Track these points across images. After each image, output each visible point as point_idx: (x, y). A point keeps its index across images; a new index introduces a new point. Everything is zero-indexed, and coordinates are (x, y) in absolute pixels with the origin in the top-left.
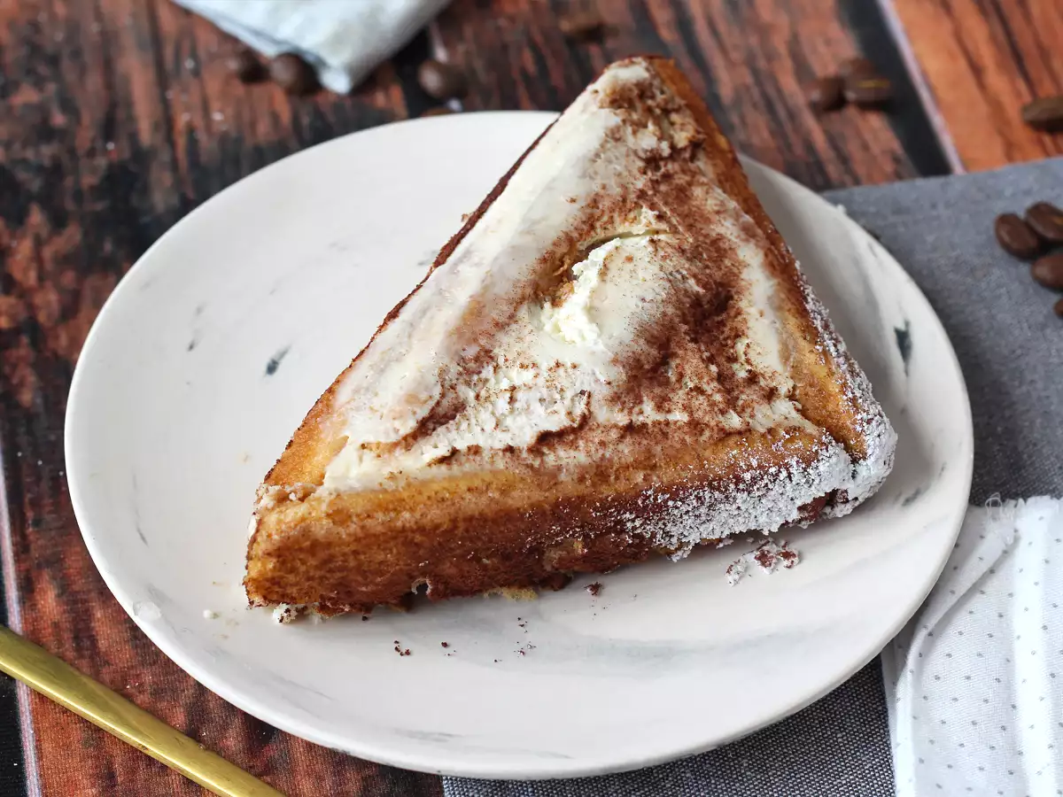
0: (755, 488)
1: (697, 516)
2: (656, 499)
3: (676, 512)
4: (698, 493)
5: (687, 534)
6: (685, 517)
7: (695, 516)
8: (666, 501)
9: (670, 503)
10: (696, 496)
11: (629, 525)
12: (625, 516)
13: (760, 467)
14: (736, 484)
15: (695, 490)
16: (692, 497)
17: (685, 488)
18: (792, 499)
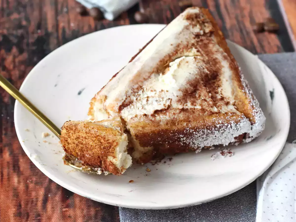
0: (220, 130)
1: (203, 138)
2: (190, 131)
3: (196, 136)
4: (203, 130)
5: (200, 144)
6: (199, 138)
7: (202, 138)
8: (193, 132)
9: (194, 133)
10: (202, 131)
11: (182, 139)
12: (180, 136)
13: (222, 123)
14: (215, 128)
15: (202, 129)
16: (201, 131)
17: (199, 128)
18: (232, 135)
